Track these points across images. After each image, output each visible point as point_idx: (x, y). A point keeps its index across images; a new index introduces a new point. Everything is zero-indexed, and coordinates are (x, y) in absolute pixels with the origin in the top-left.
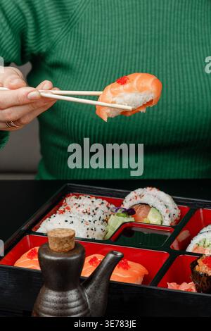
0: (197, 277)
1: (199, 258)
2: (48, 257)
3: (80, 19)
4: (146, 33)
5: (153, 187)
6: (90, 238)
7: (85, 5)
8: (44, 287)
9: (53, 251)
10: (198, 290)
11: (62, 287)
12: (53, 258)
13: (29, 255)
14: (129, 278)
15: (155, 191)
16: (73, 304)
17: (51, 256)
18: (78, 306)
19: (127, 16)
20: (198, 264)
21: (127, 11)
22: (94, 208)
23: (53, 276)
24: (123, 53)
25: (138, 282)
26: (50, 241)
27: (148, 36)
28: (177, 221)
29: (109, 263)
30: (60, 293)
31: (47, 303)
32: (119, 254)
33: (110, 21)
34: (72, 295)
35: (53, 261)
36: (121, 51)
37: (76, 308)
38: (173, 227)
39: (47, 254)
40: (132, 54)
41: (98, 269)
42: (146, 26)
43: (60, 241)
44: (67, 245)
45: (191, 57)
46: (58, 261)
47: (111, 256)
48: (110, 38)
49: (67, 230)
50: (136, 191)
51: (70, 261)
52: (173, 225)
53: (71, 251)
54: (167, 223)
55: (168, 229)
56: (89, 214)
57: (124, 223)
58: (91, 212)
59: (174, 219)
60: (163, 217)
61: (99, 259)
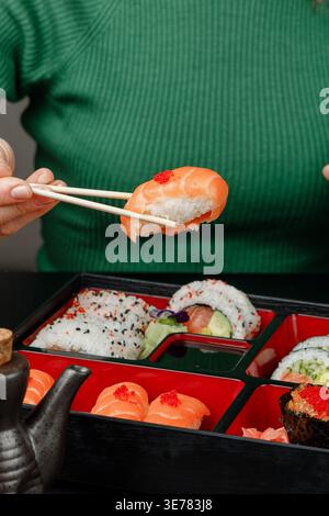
1: (293, 390)
3: (106, 27)
6: (116, 356)
7: (114, 5)
14: (178, 420)
15: (220, 285)
16: (11, 453)
18: (19, 456)
19: (181, 23)
20: (291, 398)
21: (181, 15)
22: (123, 311)
28: (255, 334)
29: (67, 384)
34: (9, 438)
37: (16, 461)
38: (249, 342)
47: (71, 372)
50: (190, 285)
52: (249, 338)
53: (6, 366)
54: (240, 335)
55: (242, 344)
56: (115, 319)
57: (171, 335)
58: (118, 316)
59: (250, 330)
60: (233, 326)
61: (130, 390)
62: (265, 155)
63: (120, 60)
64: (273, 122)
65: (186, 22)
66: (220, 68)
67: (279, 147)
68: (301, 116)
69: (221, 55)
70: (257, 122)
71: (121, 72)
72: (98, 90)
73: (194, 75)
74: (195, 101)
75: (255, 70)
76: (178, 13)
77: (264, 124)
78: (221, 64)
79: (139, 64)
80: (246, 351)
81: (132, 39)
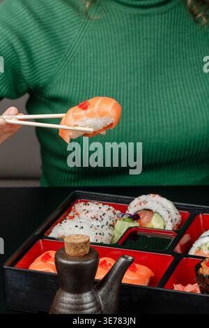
0: (201, 279)
1: (202, 261)
2: (65, 261)
3: (76, 53)
4: (139, 62)
5: (155, 194)
6: (99, 242)
7: (80, 39)
8: (60, 289)
9: (69, 255)
10: (202, 291)
11: (77, 290)
12: (69, 262)
13: (43, 258)
14: (136, 280)
15: (157, 198)
16: (87, 306)
17: (68, 260)
18: (93, 307)
19: (121, 47)
20: (201, 266)
21: (121, 43)
22: (101, 214)
23: (69, 279)
24: (119, 82)
25: (145, 283)
26: (66, 246)
27: (140, 63)
28: (179, 226)
29: (120, 267)
30: (76, 295)
31: (63, 304)
32: (130, 258)
33: (105, 53)
34: (87, 297)
35: (69, 265)
36: (117, 80)
37: (91, 310)
38: (175, 231)
39: (63, 259)
40: (127, 82)
41: (110, 272)
42: (138, 54)
43: (76, 246)
44: (82, 250)
45: (181, 79)
46: (74, 265)
47: (122, 260)
48: (105, 69)
49: (82, 236)
50: (140, 197)
51: (85, 265)
52: (175, 229)
53: (86, 256)
54: (169, 227)
55: (171, 233)
56: (97, 219)
57: (130, 228)
58: (99, 218)
59: (175, 223)
60: (165, 222)
61: (108, 263)
62: (176, 120)
63: (86, 73)
64: (179, 100)
65: (124, 46)
66: (146, 71)
67: (184, 115)
68: (195, 94)
69: (146, 63)
70: (169, 101)
71: (87, 80)
72: (74, 92)
73: (130, 78)
74: (132, 93)
75: (166, 70)
76: (119, 41)
77: (173, 102)
78: (146, 68)
79: (97, 74)
80: (174, 237)
81: (92, 59)
